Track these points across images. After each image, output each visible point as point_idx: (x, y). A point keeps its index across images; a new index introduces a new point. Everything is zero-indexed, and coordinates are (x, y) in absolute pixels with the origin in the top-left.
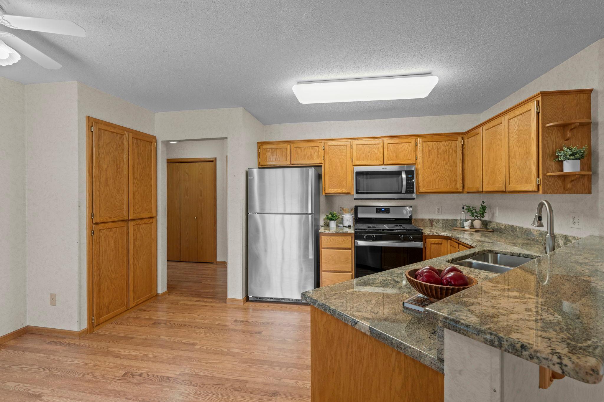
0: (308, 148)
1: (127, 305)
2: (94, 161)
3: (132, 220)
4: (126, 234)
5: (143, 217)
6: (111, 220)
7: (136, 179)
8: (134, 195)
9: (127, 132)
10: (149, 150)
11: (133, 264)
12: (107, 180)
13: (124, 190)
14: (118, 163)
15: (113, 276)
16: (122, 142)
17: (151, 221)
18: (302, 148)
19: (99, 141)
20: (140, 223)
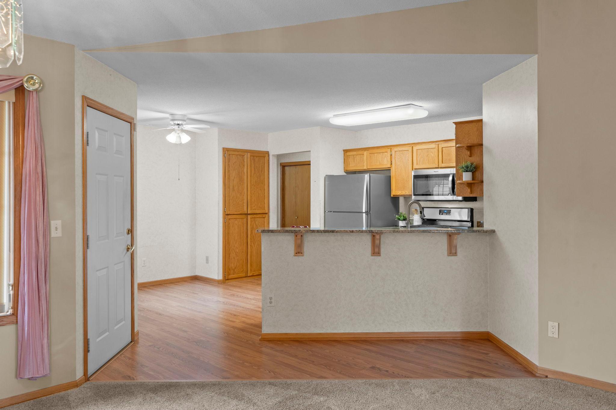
0: (380, 153)
1: (246, 273)
2: (226, 176)
3: (249, 214)
4: (246, 224)
5: (258, 213)
6: (236, 213)
7: (253, 185)
8: (251, 196)
9: (247, 153)
10: (262, 163)
11: (251, 246)
12: (233, 187)
13: (244, 193)
14: (241, 174)
15: (237, 251)
16: (244, 160)
17: (264, 216)
18: (375, 154)
19: (229, 162)
20: (256, 217)
